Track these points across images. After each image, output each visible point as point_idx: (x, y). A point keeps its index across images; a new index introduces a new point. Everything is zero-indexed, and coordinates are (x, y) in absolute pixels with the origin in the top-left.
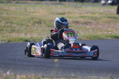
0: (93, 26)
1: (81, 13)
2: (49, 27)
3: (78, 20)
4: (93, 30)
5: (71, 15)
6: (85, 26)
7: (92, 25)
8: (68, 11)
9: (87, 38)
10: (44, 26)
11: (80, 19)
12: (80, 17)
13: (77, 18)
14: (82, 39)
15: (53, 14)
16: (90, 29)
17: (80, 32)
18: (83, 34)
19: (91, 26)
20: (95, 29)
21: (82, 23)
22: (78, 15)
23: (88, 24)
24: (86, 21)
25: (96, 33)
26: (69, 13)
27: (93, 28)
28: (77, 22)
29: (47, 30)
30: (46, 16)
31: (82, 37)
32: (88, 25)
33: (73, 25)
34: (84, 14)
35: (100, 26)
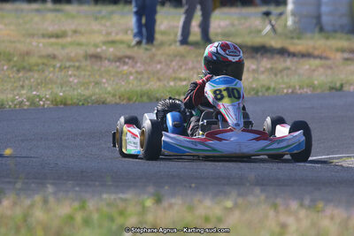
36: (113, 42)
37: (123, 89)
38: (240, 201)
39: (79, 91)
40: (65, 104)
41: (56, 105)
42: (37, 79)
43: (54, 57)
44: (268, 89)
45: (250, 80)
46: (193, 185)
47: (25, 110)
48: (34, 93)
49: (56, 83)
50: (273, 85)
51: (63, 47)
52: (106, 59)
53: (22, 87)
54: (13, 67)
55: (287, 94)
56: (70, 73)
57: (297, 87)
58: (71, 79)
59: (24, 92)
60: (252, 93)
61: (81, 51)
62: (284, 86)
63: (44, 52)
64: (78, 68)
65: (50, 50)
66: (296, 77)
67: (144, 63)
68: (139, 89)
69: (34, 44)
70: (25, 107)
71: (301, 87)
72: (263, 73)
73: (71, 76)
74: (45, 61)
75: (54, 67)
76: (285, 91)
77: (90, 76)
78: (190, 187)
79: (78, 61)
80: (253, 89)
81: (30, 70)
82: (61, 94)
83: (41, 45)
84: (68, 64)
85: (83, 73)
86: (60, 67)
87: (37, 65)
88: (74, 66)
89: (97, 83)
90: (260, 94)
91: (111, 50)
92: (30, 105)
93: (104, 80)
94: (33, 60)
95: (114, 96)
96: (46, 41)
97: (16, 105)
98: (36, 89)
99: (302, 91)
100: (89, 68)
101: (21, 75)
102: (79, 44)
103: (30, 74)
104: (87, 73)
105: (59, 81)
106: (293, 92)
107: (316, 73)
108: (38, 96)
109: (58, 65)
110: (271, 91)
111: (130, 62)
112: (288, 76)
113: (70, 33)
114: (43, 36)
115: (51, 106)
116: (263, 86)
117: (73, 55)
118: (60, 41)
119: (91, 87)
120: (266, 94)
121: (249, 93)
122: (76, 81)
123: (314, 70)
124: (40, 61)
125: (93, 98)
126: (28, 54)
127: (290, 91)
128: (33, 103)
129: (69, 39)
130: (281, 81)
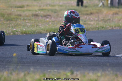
0: (53, 19)
1: (40, 6)
2: (7, 21)
3: (37, 13)
4: (53, 23)
5: (30, 8)
6: (45, 19)
7: (52, 17)
8: (27, 4)
9: (47, 31)
10: (2, 20)
11: (39, 12)
12: (40, 10)
13: (36, 11)
14: (42, 32)
15: (11, 7)
16: (50, 22)
17: (40, 25)
18: (42, 28)
19: (51, 19)
20: (55, 22)
21: (41, 16)
22: (37, 8)
23: (48, 16)
24: (45, 14)
25: (56, 25)
26: (28, 6)
27: (52, 21)
28: (36, 15)
29: (5, 24)
30: (4, 10)
31: (41, 30)
32: (47, 18)
33: (32, 18)
34: (44, 6)
35: (60, 19)
36: (42, 10)
37: (47, 28)
38: (103, 73)
39: (31, 28)
40: (26, 34)
41: (23, 34)
42: (14, 24)
43: (20, 15)
44: (103, 28)
45: (96, 24)
46: (81, 66)
47: (11, 36)
48: (14, 29)
49: (22, 25)
50: (104, 26)
51: (24, 11)
52: (40, 16)
53: (9, 27)
54: (5, 19)
55: (110, 29)
56: (27, 21)
57: (114, 27)
58: (27, 24)
59: (10, 29)
60: (97, 29)
61: (30, 13)
62: (109, 26)
63: (16, 14)
64: (30, 20)
65: (19, 13)
66: (113, 23)
67: (54, 18)
68: (53, 28)
69: (13, 10)
70: (11, 35)
71: (115, 27)
72: (100, 21)
73: (27, 23)
74: (17, 17)
75: (21, 19)
76: (109, 28)
77: (34, 22)
78: (80, 67)
79: (30, 17)
80: (97, 28)
81: (12, 20)
82: (24, 30)
83: (15, 11)
84: (26, 18)
85: (32, 21)
86: (23, 19)
87: (14, 18)
88: (28, 19)
89: (37, 25)
90: (100, 29)
91: (42, 12)
92: (13, 34)
93: (40, 24)
94: (13, 16)
95: (44, 30)
96: (17, 9)
97: (7, 34)
98: (15, 28)
99: (115, 28)
100: (34, 20)
101: (8, 22)
102: (30, 10)
103: (12, 22)
104: (33, 22)
105: (23, 25)
106: (112, 29)
107: (120, 21)
108: (16, 31)
109: (22, 18)
110: (104, 28)
111: (49, 17)
112: (110, 22)
113: (26, 6)
114: (16, 7)
115: (21, 34)
116: (101, 26)
117: (27, 14)
118: (22, 9)
119: (35, 27)
120: (102, 29)
121: (95, 29)
122: (29, 24)
123: (119, 20)
124: (15, 17)
125: (37, 31)
126: (10, 14)
127: (111, 28)
128: (14, 33)
129: (25, 8)
130: (107, 24)
